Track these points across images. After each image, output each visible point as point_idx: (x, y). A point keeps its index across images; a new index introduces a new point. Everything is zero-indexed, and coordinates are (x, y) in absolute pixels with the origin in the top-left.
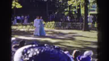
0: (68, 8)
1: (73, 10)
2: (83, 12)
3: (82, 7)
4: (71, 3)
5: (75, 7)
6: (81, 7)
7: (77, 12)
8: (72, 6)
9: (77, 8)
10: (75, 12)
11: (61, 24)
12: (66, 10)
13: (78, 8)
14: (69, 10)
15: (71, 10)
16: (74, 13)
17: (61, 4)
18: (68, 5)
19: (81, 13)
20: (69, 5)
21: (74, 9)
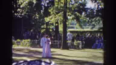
0: (45, 25)
1: (50, 27)
2: (61, 29)
3: (60, 24)
4: (49, 20)
5: (52, 24)
6: (59, 24)
7: (55, 30)
8: (50, 23)
9: (54, 25)
10: (52, 29)
11: (37, 42)
12: (42, 27)
13: (57, 25)
14: (46, 27)
15: (48, 27)
16: (51, 30)
17: (38, 21)
18: (45, 21)
19: (59, 30)
20: (47, 21)
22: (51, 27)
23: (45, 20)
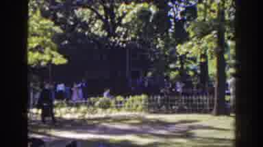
0: (178, 62)
1: (190, 66)
2: (212, 69)
3: (212, 58)
4: (185, 50)
5: (194, 59)
6: (209, 58)
7: (199, 72)
8: (188, 56)
9: (198, 60)
10: (194, 70)
12: (172, 66)
13: (203, 60)
14: (180, 66)
15: (185, 67)
16: (191, 73)
17: (162, 53)
18: (178, 54)
19: (210, 73)
20: (181, 54)
21: (192, 62)
22: (192, 66)
23: (178, 51)
